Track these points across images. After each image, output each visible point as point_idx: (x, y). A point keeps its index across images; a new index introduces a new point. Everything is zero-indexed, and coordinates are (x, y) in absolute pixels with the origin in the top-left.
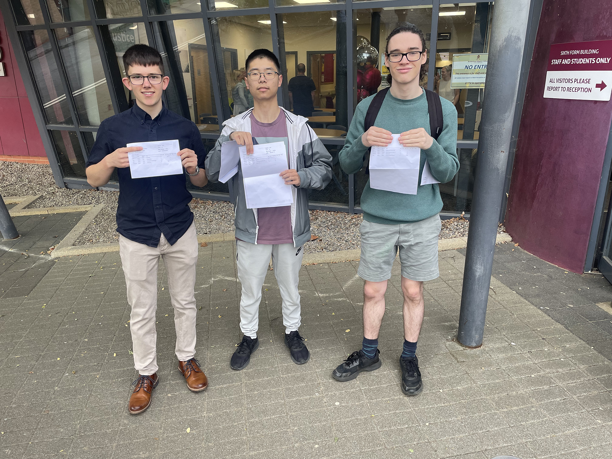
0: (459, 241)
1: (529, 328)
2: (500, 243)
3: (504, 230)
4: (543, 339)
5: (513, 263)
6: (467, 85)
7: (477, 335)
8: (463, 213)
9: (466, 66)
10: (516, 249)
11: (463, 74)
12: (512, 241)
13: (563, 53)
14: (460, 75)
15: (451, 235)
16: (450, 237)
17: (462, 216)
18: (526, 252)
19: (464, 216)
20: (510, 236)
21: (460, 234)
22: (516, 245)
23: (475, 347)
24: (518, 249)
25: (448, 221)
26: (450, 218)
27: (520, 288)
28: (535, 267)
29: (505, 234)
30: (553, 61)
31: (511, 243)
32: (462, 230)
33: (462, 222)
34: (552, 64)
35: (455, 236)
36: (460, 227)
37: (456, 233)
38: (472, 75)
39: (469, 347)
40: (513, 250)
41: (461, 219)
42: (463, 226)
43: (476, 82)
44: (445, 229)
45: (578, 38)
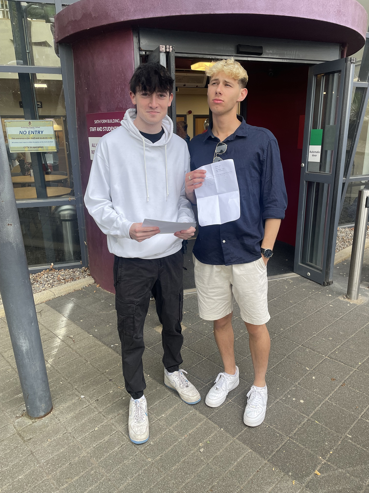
0: (47, 293)
1: (99, 372)
2: (85, 287)
3: (89, 274)
4: (110, 380)
5: (93, 305)
6: (26, 149)
7: (42, 405)
8: (52, 264)
9: (20, 131)
10: (97, 290)
11: (19, 139)
12: (95, 282)
13: (96, 122)
14: (16, 140)
15: (41, 288)
16: (40, 290)
17: (51, 267)
18: (105, 291)
19: (54, 267)
20: (93, 279)
21: (49, 285)
22: (98, 286)
23: (45, 416)
24: (99, 290)
25: (39, 275)
26: (40, 271)
27: (96, 330)
28: (111, 305)
29: (89, 277)
30: (91, 128)
31: (94, 284)
32: (51, 281)
33: (52, 273)
34: (91, 131)
35: (44, 288)
36: (50, 278)
37: (46, 285)
38: (28, 140)
39: (39, 418)
40: (95, 291)
41: (51, 270)
42: (52, 277)
43: (34, 146)
44: (35, 283)
45: (104, 110)
